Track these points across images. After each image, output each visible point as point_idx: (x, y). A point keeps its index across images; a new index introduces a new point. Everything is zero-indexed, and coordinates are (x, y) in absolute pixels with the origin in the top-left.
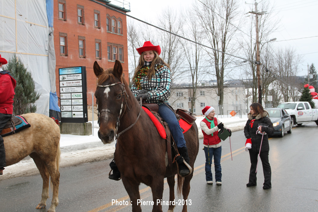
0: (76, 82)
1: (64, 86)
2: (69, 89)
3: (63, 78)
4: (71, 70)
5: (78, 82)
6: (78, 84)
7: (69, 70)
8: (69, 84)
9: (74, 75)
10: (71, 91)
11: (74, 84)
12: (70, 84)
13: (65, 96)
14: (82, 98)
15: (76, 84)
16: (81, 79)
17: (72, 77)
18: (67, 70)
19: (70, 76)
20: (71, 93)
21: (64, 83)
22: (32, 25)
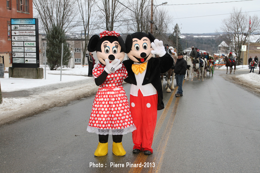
0: (29, 32)
1: (16, 35)
2: (21, 38)
3: (16, 28)
4: (25, 21)
5: (31, 32)
6: (31, 33)
7: (22, 21)
8: (21, 33)
9: (28, 25)
10: (24, 39)
11: (27, 33)
12: (23, 33)
13: (17, 44)
14: (35, 46)
15: (29, 33)
16: (35, 29)
17: (25, 27)
18: (20, 21)
19: (23, 26)
20: (24, 41)
21: (16, 32)
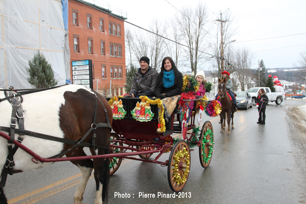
0: (85, 72)
1: (76, 74)
2: (79, 77)
3: (75, 69)
4: (81, 62)
5: (86, 72)
6: (86, 73)
7: (80, 63)
8: (79, 73)
9: (83, 66)
10: (81, 78)
11: (83, 73)
12: (80, 73)
13: (77, 82)
14: (89, 83)
15: (84, 73)
16: (88, 69)
17: (82, 68)
18: (78, 63)
19: (80, 67)
20: (81, 80)
21: (76, 72)
22: (52, 28)
